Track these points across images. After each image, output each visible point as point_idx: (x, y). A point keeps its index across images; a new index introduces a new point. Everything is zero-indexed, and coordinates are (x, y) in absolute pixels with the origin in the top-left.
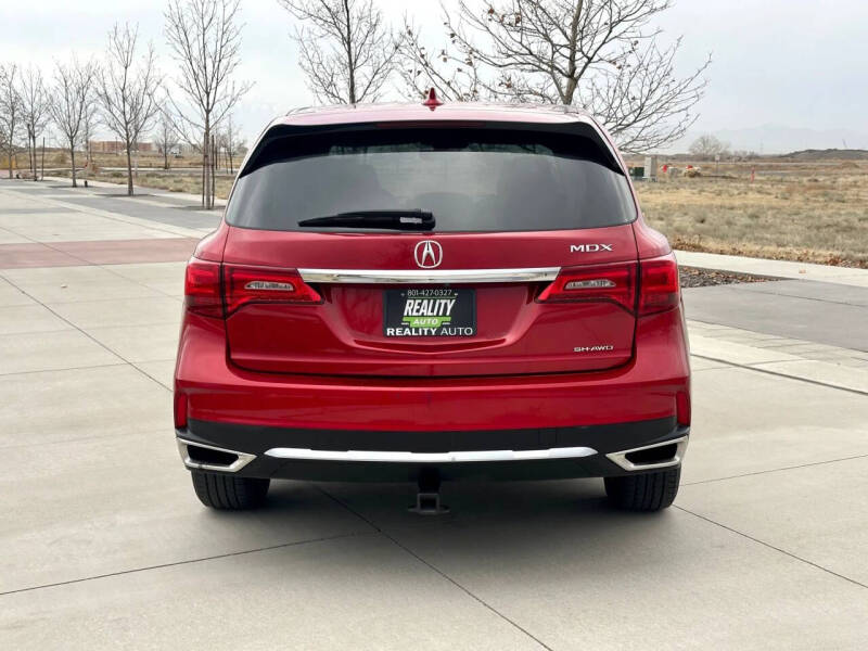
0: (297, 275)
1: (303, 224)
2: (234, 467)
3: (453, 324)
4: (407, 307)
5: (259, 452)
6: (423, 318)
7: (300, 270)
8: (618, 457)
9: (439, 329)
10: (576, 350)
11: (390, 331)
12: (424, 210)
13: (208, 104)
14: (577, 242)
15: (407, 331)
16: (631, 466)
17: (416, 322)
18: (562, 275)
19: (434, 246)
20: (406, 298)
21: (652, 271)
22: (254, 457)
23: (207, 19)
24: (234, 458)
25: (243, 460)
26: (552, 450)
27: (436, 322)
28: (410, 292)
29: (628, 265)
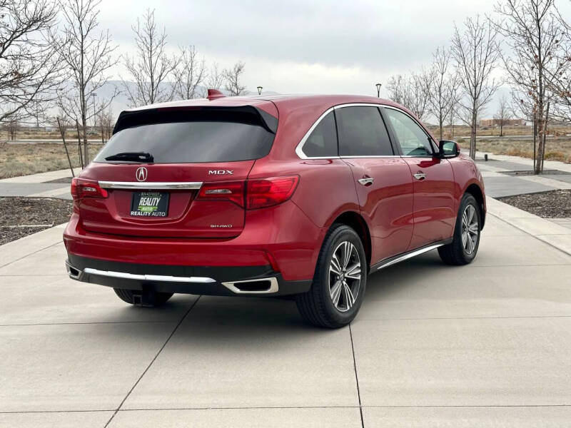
0: (98, 184)
2: (79, 276)
3: (158, 210)
4: (141, 202)
6: (147, 206)
7: (100, 182)
8: (230, 286)
9: (152, 213)
10: (211, 226)
11: (132, 213)
12: (146, 152)
13: (475, 94)
14: (213, 169)
15: (139, 214)
16: (238, 291)
17: (143, 209)
18: (203, 186)
19: (144, 170)
20: (140, 197)
21: (255, 186)
22: (81, 272)
23: (478, 39)
24: (78, 273)
26: (192, 278)
27: (151, 209)
28: (142, 194)
29: (241, 182)
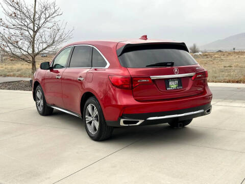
0: (150, 78)
1: (147, 66)
2: (138, 124)
3: (179, 86)
4: (170, 83)
5: (145, 119)
6: (173, 85)
7: (151, 76)
9: (176, 88)
11: (168, 89)
12: (172, 62)
15: (171, 89)
17: (172, 87)
18: (196, 74)
20: (169, 81)
22: (143, 121)
24: (138, 121)
25: (140, 122)
27: (175, 86)
